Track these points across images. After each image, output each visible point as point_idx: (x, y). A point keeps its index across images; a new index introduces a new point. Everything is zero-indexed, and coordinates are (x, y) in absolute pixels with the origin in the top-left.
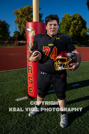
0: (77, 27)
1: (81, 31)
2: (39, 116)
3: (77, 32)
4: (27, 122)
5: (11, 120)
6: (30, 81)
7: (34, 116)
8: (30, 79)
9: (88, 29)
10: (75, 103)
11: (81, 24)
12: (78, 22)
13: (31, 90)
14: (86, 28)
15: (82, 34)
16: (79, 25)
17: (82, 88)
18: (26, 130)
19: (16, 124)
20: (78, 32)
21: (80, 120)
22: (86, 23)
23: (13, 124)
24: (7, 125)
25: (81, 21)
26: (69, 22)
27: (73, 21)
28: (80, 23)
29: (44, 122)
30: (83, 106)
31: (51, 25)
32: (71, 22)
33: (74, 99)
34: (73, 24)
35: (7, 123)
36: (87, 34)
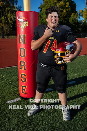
0: (65, 11)
1: (70, 17)
2: (39, 114)
3: (64, 17)
4: (28, 121)
5: (9, 121)
6: (22, 79)
7: (34, 115)
8: (23, 76)
9: (78, 14)
10: (74, 100)
11: (69, 7)
12: (66, 5)
13: (25, 90)
14: (76, 12)
15: (71, 20)
16: (67, 8)
17: (79, 85)
18: (29, 128)
19: (17, 124)
20: (66, 19)
21: (82, 113)
22: (75, 5)
23: (13, 125)
24: (7, 126)
25: (69, 3)
26: (53, 4)
27: (59, 3)
28: (68, 5)
29: (46, 119)
30: (84, 102)
31: (52, 17)
32: (55, 3)
33: (72, 96)
34: (59, 7)
35: (6, 125)
36: (78, 21)
